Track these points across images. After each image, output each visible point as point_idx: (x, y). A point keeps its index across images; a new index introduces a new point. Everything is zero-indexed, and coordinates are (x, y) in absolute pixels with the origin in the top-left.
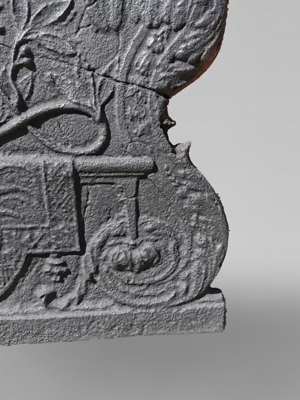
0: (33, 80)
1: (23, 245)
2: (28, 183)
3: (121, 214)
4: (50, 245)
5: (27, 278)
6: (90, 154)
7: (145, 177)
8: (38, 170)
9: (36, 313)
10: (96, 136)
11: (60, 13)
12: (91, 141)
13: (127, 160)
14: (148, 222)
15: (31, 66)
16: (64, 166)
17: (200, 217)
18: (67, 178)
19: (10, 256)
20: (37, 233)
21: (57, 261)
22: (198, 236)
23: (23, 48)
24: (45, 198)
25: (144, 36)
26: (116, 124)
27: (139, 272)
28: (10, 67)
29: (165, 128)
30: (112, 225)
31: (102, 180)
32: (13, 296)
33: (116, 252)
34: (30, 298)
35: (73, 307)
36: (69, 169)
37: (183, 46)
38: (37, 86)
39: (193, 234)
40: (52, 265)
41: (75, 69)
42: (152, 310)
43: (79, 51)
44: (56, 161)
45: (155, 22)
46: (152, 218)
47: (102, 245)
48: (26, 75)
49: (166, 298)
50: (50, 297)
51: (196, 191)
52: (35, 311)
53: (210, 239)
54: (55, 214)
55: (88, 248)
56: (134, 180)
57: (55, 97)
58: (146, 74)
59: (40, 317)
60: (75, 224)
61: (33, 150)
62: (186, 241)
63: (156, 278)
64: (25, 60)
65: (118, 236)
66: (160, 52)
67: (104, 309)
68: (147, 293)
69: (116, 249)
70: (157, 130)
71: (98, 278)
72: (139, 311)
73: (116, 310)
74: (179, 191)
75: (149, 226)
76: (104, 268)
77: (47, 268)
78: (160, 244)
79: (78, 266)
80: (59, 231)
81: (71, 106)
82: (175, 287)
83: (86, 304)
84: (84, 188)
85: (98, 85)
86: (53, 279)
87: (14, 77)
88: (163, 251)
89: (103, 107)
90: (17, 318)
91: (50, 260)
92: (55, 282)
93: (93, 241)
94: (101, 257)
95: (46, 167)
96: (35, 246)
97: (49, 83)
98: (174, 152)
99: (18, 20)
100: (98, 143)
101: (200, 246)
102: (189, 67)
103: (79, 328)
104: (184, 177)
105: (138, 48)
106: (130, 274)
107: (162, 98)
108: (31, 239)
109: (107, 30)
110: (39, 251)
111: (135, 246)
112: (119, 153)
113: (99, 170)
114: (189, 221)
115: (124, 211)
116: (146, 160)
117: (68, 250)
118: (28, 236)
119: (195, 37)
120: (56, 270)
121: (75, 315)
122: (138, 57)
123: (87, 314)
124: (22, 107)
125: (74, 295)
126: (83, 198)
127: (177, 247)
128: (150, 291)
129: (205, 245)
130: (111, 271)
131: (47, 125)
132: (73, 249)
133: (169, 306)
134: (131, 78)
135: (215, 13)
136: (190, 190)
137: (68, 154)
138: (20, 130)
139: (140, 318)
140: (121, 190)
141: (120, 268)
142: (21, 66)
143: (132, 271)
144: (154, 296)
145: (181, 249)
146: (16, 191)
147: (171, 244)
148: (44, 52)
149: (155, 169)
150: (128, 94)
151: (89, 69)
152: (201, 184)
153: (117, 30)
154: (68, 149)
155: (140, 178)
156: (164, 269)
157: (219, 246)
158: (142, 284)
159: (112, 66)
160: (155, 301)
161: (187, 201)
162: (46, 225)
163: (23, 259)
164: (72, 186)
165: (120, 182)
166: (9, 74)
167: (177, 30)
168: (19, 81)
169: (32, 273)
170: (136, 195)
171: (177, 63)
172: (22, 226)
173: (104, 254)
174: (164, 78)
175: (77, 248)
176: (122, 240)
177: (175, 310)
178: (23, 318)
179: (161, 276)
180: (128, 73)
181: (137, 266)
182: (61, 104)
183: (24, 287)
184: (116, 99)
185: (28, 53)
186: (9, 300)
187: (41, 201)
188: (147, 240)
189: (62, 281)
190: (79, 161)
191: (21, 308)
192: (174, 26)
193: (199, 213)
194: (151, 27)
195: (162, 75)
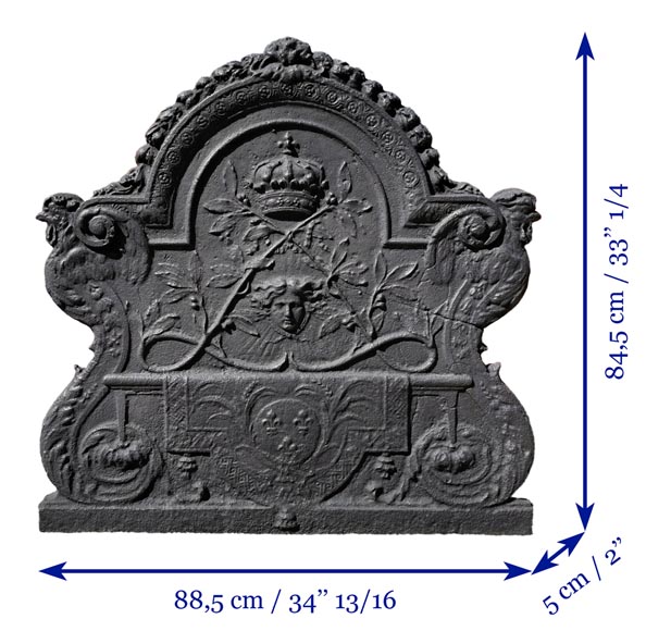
0: (384, 317)
1: (362, 445)
2: (373, 393)
3: (442, 421)
4: (383, 445)
5: (361, 473)
6: (422, 372)
7: (464, 391)
8: (382, 383)
9: (367, 505)
10: (426, 358)
11: (407, 273)
12: (422, 362)
13: (450, 377)
14: (466, 429)
15: (384, 308)
16: (402, 381)
17: (511, 427)
18: (403, 390)
19: (351, 453)
20: (375, 434)
21: (387, 460)
22: (508, 443)
23: (380, 296)
24: (385, 406)
25: (468, 287)
26: (443, 349)
27: (456, 473)
28: (369, 308)
29: (480, 352)
30: (435, 430)
31: (429, 393)
32: (347, 489)
33: (438, 454)
34: (361, 492)
35: (398, 502)
36: (406, 383)
37: (497, 295)
38: (387, 320)
39: (504, 442)
40: (384, 463)
41: (416, 309)
42: (468, 510)
43: (419, 297)
44: (396, 376)
45: (477, 279)
46: (469, 426)
47: (426, 447)
48: (379, 314)
49: (481, 499)
50: (379, 492)
51: (506, 403)
52: (366, 504)
53: (519, 446)
54: (390, 419)
55: (413, 450)
56: (455, 393)
57: (398, 330)
58: (469, 312)
59: (371, 509)
60: (405, 428)
61: (378, 368)
62: (498, 448)
63: (471, 480)
64: (380, 304)
65: (439, 439)
66: (480, 299)
67: (425, 506)
68: (462, 493)
69: (437, 452)
70: (474, 354)
71: (420, 477)
72: (456, 510)
73: (435, 508)
74: (492, 404)
75: (466, 433)
76: (426, 468)
77: (379, 466)
78: (475, 448)
79: (403, 465)
80: (392, 434)
81: (411, 336)
82: (488, 489)
83: (408, 501)
84: (414, 398)
85: (431, 321)
86: (382, 475)
87: (371, 315)
88: (477, 455)
89: (434, 337)
90: (351, 508)
91: (381, 459)
92: (384, 478)
93: (420, 443)
94: (425, 458)
95: (388, 381)
96: (372, 445)
97: (395, 320)
98: (488, 371)
99: (377, 277)
100: (428, 363)
101: (510, 452)
102: (502, 309)
103: (403, 521)
104: (497, 392)
105: (463, 294)
106: (448, 474)
107: (479, 330)
108: (370, 439)
109: (441, 283)
110: (374, 450)
111: (454, 449)
112: (443, 372)
113: (429, 385)
114: (501, 429)
115: (445, 418)
116: (465, 378)
117: (398, 450)
118: (367, 437)
119: (506, 289)
120: (386, 467)
121: (400, 509)
122: (463, 301)
123: (409, 509)
124: (374, 336)
125: (399, 491)
126: (413, 407)
127: (490, 452)
128: (466, 492)
129: (515, 452)
130: (432, 470)
131: (389, 350)
132: (402, 450)
133: (483, 506)
134: (457, 316)
135: (522, 272)
136: (501, 403)
137: (404, 371)
138: (371, 353)
139: (457, 517)
140: (444, 401)
141: (441, 468)
142: (377, 307)
143: (450, 471)
144: (469, 497)
145: (493, 454)
146: (363, 399)
147: (485, 450)
148: (395, 298)
149: (472, 385)
150: (454, 327)
151: (425, 310)
152: (511, 399)
153: (448, 283)
154: (404, 368)
155: (460, 391)
156: (479, 471)
157: (527, 453)
158: (459, 485)
159: (443, 307)
160: (470, 501)
161: (499, 412)
162: (383, 428)
163: (361, 456)
164: (406, 397)
165: (444, 395)
166: (368, 313)
167: (493, 284)
168: (374, 318)
169: (365, 469)
170: (456, 406)
171: (492, 306)
172: (364, 428)
173: (428, 454)
174: (482, 317)
175: (405, 449)
176: (443, 443)
177: (488, 511)
178: (357, 508)
179: (476, 478)
180: (455, 312)
181: (456, 467)
182: (403, 334)
183: (357, 481)
184: (444, 331)
185: (383, 300)
186: (343, 493)
187: (381, 408)
188: (464, 445)
189: (389, 478)
190: (413, 377)
191: (353, 500)
192: (490, 281)
193: (509, 424)
194: (473, 282)
195: (481, 314)
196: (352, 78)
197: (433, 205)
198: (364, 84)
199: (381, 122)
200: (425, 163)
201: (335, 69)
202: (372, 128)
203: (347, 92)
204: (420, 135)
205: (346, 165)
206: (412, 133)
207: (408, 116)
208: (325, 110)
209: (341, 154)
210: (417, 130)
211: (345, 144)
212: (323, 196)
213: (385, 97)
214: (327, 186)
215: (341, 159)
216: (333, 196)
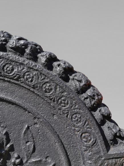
196: (28, 51)
197: (110, 161)
198: (39, 55)
199: (56, 88)
200: (99, 121)
201: (12, 43)
202: (48, 94)
203: (22, 64)
204: (92, 97)
205: (28, 127)
206: (84, 95)
207: (80, 81)
208: (4, 80)
209: (23, 118)
210: (89, 92)
211: (25, 110)
212: (9, 158)
213: (59, 65)
214: (12, 148)
215: (23, 122)
216: (18, 157)
